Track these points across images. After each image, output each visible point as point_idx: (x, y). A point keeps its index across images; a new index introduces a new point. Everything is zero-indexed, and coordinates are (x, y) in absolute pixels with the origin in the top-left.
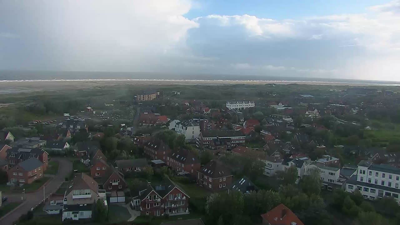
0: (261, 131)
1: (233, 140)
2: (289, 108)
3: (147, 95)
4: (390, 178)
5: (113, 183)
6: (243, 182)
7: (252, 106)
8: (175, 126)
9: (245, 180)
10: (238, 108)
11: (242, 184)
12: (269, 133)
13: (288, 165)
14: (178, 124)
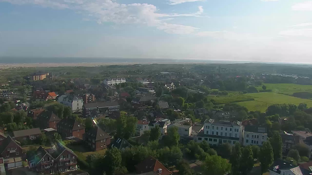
0: (131, 101)
1: (110, 109)
2: (152, 82)
3: (38, 76)
4: (226, 130)
5: (10, 151)
6: (119, 141)
7: (123, 82)
8: (63, 100)
9: (121, 140)
10: (113, 84)
11: (118, 143)
12: (138, 102)
13: (153, 126)
14: (65, 98)
